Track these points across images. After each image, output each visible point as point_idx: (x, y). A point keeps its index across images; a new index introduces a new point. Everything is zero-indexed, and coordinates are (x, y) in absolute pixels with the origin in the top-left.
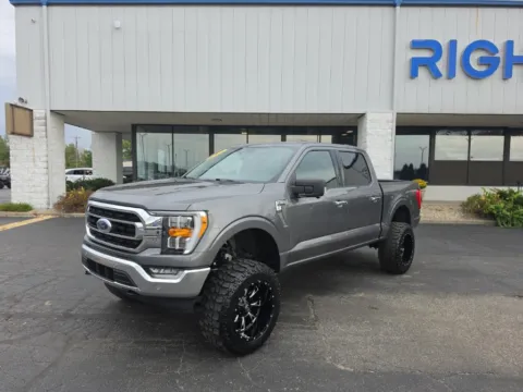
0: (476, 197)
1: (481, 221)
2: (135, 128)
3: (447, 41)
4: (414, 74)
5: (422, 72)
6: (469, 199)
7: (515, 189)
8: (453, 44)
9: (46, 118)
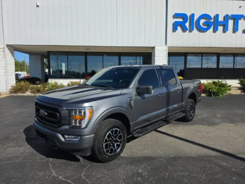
3: (190, 14)
4: (175, 29)
5: (179, 28)
7: (220, 81)
8: (193, 15)
9: (4, 48)
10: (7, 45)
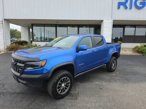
0: (137, 47)
1: (138, 54)
2: (33, 25)
6: (135, 47)
9: (2, 21)
10: (4, 19)
